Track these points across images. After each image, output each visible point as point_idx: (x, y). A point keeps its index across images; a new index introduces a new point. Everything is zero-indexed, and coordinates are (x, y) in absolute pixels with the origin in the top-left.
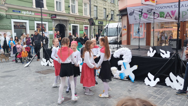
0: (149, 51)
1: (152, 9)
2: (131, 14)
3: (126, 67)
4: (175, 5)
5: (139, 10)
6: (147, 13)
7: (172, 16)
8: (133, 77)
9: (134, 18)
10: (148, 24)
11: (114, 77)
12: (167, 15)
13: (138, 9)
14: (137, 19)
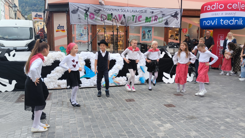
4: (121, 9)
7: (118, 20)
9: (77, 17)
10: (93, 26)
13: (83, 6)
14: (82, 19)
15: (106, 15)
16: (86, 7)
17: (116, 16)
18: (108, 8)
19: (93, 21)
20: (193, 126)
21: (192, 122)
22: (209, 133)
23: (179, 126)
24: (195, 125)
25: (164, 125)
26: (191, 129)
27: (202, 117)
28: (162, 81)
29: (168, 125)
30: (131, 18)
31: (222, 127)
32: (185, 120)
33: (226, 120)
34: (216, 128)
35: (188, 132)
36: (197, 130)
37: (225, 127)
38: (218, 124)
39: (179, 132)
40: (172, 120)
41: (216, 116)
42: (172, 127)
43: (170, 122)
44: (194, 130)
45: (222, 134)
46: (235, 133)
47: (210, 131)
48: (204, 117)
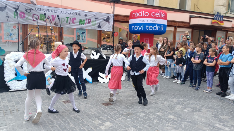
1: (31, 9)
6: (25, 12)
7: (52, 21)
8: (90, 79)
9: (5, 15)
13: (12, 4)
14: (10, 18)
15: (39, 15)
16: (15, 5)
17: (49, 16)
18: (40, 8)
19: (24, 20)
20: (131, 122)
21: (130, 118)
22: (145, 127)
23: (118, 123)
24: (132, 121)
25: (104, 124)
26: (130, 126)
27: (138, 112)
28: (98, 81)
29: (108, 124)
30: (65, 19)
31: (156, 121)
32: (123, 117)
33: (157, 114)
34: (150, 122)
35: (127, 129)
36: (135, 125)
37: (157, 120)
38: (151, 119)
39: (119, 129)
40: (111, 118)
41: (149, 111)
42: (112, 125)
43: (110, 120)
44: (132, 126)
45: (156, 128)
46: (166, 125)
47: (146, 126)
48: (139, 112)
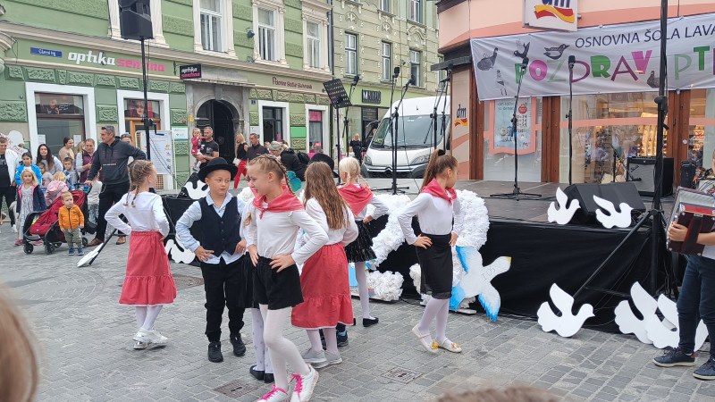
0: (553, 204)
1: (562, 46)
2: (486, 63)
3: (467, 263)
4: (649, 31)
5: (514, 49)
6: (545, 59)
7: (636, 72)
8: (492, 300)
9: (495, 79)
10: (550, 101)
11: (421, 303)
12: (617, 69)
13: (509, 44)
14: (508, 84)
18: (593, 35)
30: (689, 59)
